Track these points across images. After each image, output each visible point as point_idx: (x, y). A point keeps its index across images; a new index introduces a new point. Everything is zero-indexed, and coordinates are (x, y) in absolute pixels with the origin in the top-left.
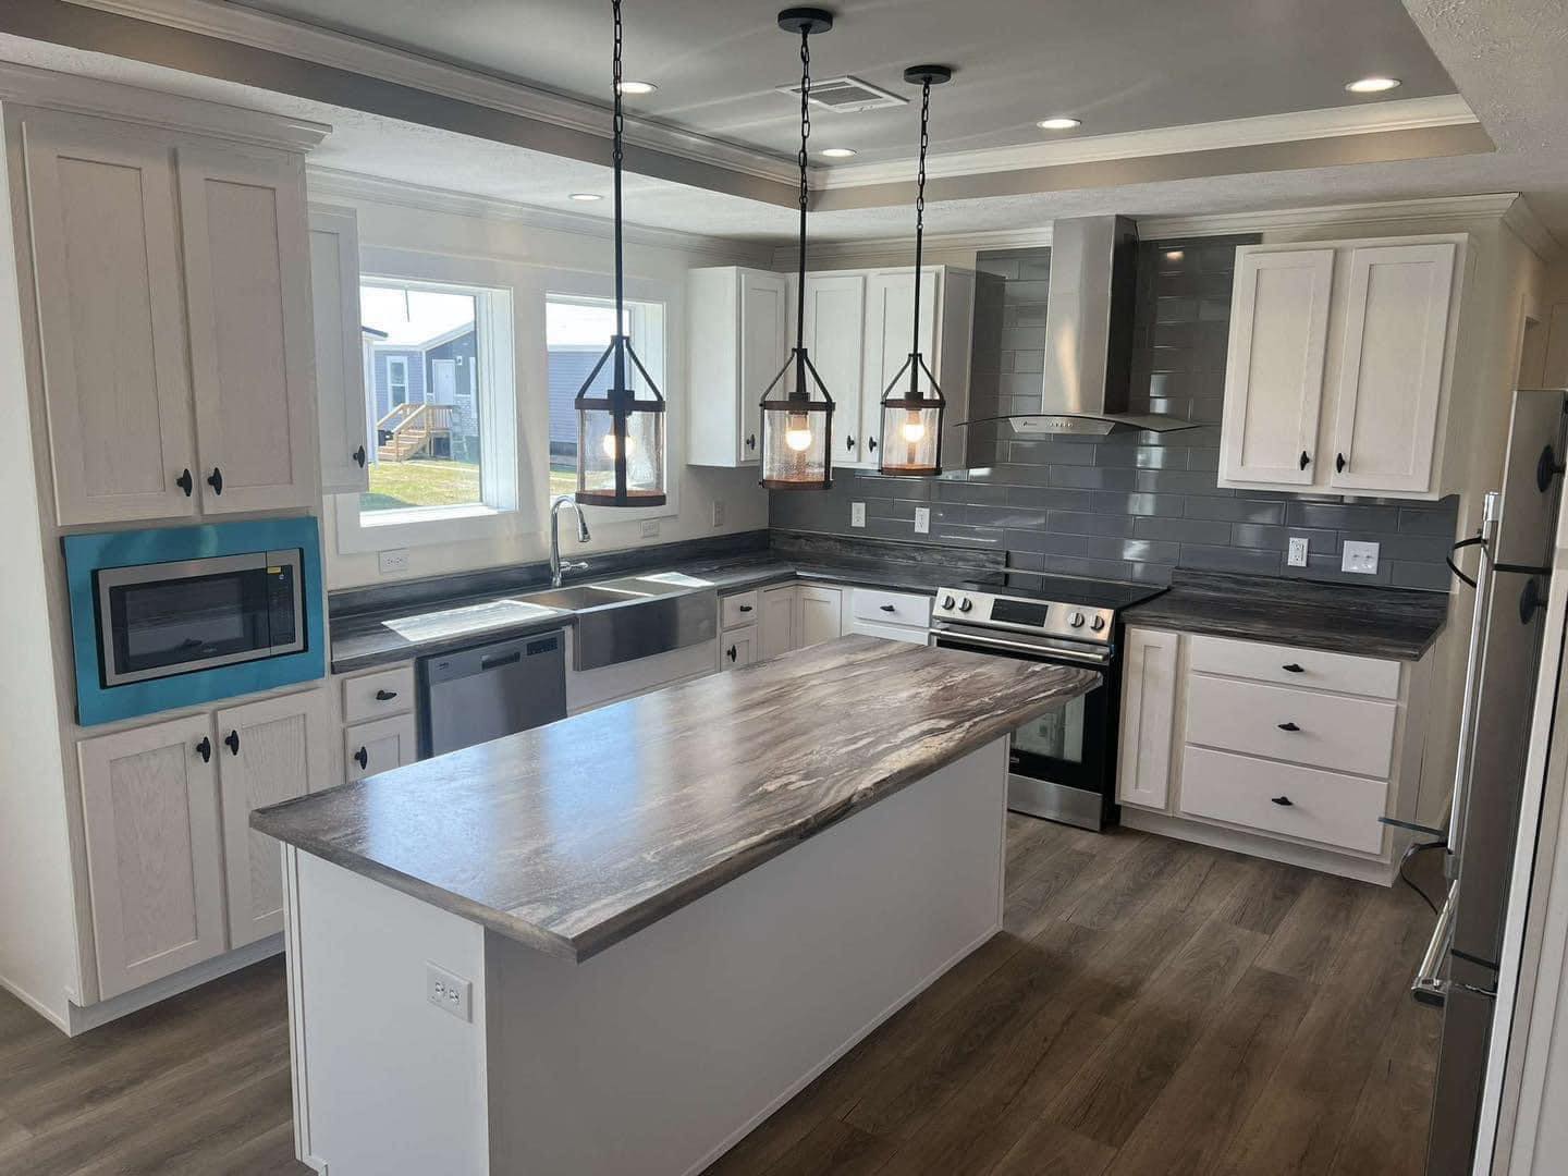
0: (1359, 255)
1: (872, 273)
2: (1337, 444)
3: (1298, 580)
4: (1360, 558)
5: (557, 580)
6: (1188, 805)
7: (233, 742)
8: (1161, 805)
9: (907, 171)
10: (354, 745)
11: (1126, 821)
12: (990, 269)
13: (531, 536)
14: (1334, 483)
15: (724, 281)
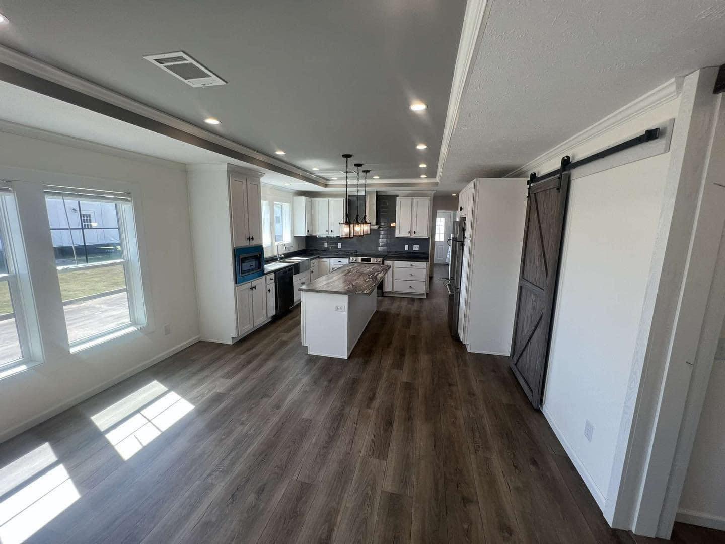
0: (416, 200)
1: (330, 199)
2: (414, 230)
3: (407, 252)
4: (416, 248)
5: (279, 259)
6: (396, 290)
7: (255, 287)
8: (391, 290)
9: (344, 182)
10: (268, 288)
11: (385, 294)
12: (350, 198)
13: (272, 251)
14: (413, 236)
15: (303, 199)
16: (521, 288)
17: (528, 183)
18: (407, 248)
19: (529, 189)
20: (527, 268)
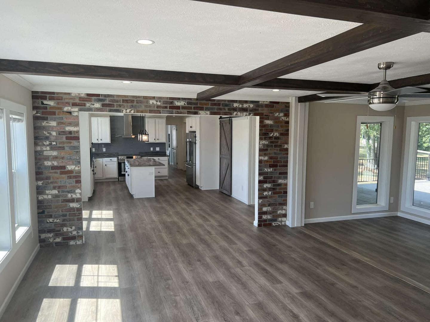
0: (157, 120)
2: (157, 138)
3: (152, 152)
4: (158, 149)
14: (157, 141)
16: (220, 158)
17: (219, 119)
18: (152, 149)
19: (220, 121)
20: (222, 150)
